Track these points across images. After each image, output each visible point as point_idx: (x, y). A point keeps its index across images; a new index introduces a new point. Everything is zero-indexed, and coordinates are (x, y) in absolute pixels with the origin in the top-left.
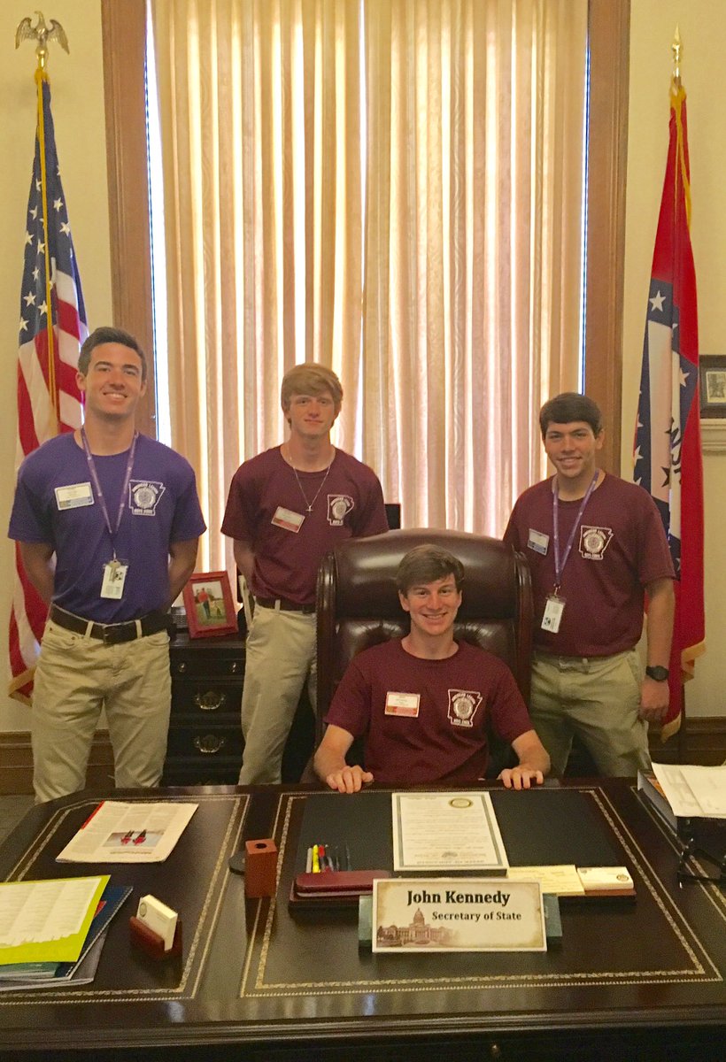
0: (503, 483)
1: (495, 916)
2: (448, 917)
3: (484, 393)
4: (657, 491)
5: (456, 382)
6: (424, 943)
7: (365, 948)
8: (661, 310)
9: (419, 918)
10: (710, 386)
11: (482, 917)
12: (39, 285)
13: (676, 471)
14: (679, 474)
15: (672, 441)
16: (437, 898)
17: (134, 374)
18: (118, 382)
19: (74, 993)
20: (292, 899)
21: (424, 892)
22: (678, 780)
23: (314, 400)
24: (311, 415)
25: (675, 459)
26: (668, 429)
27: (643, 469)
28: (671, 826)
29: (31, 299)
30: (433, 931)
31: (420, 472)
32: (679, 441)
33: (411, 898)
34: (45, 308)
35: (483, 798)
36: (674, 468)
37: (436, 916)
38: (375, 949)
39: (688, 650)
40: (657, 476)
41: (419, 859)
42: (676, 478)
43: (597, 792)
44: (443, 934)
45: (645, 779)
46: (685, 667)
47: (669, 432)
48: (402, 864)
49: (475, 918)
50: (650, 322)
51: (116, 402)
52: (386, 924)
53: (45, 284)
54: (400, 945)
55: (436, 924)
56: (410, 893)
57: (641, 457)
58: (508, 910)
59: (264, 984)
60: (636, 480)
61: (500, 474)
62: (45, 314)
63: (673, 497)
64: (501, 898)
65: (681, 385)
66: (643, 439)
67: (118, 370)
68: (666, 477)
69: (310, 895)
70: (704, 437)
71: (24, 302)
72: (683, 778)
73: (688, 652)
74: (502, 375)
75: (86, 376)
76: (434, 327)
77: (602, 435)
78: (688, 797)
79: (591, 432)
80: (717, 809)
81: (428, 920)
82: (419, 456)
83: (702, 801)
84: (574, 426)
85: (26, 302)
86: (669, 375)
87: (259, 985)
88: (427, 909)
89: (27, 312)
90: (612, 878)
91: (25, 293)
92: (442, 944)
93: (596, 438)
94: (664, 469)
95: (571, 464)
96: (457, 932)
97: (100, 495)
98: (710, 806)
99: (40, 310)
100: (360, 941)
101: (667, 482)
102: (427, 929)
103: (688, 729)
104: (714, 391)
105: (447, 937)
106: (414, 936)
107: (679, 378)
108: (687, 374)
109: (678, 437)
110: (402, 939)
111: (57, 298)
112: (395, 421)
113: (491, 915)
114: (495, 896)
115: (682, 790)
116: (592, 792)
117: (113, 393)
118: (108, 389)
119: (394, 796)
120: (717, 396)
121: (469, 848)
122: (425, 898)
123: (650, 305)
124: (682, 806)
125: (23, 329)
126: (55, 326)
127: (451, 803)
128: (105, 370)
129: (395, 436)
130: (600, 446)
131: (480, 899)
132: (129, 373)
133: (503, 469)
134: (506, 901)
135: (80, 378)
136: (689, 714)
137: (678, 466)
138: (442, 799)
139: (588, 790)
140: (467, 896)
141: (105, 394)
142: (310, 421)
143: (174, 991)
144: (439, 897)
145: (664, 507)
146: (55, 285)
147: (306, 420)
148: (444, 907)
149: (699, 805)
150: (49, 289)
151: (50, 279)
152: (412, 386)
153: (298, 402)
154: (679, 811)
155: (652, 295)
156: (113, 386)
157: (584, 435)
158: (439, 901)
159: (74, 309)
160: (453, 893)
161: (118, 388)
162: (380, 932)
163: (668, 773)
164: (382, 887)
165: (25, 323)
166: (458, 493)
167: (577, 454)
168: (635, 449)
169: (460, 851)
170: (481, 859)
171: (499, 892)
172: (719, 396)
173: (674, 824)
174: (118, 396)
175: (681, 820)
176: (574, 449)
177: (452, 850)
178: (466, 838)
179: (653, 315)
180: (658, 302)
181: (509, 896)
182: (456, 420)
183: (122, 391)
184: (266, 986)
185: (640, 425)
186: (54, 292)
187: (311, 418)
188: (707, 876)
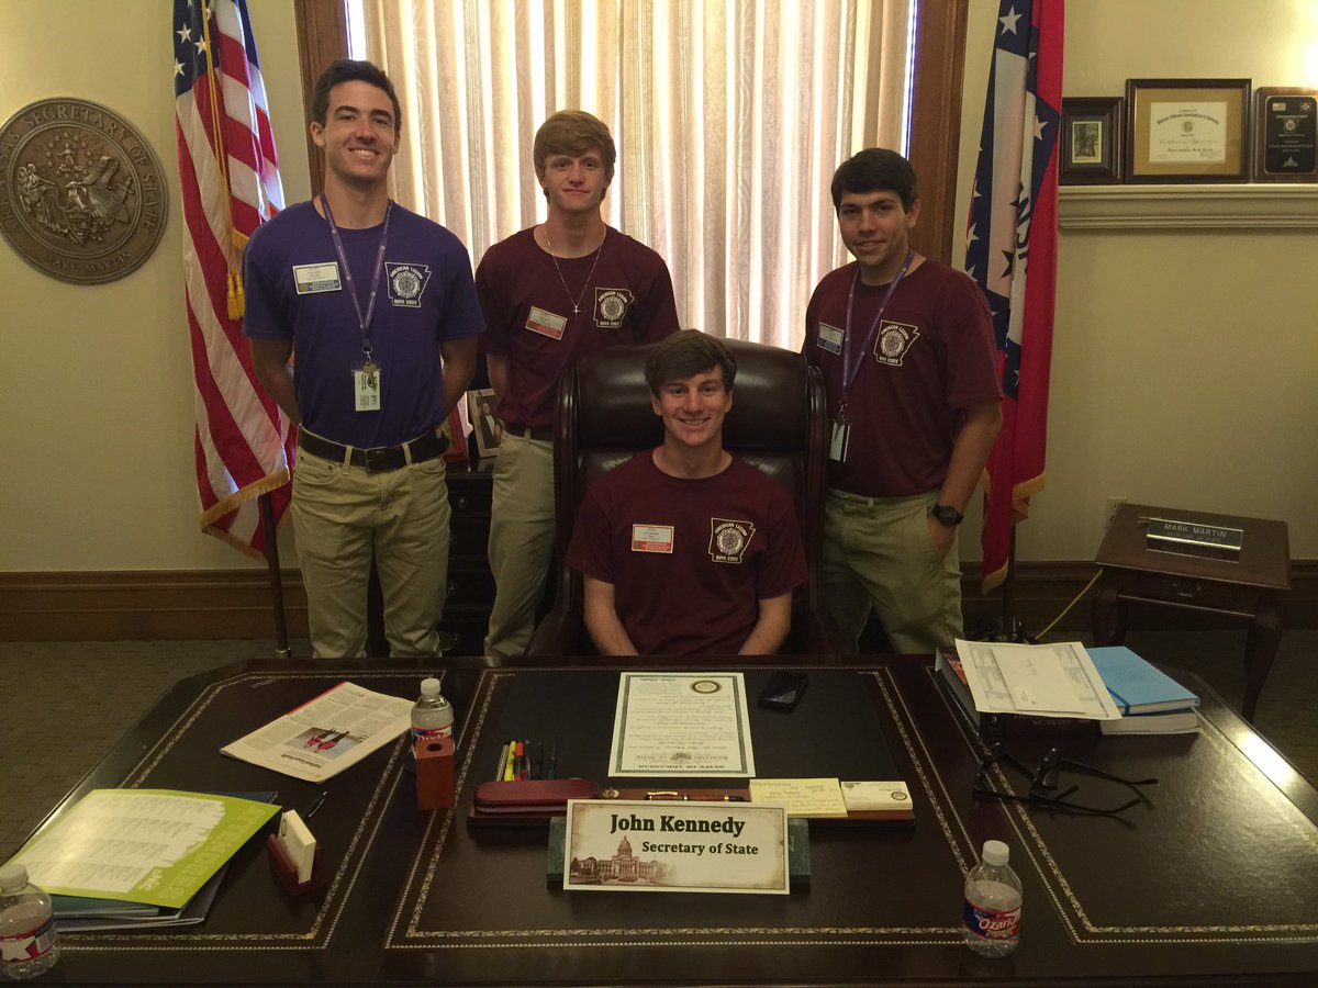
0: (799, 273)
1: (724, 849)
2: (663, 848)
3: (778, 156)
4: (995, 283)
5: (741, 141)
6: (631, 880)
7: (555, 883)
8: (1015, 32)
9: (625, 849)
10: (1077, 140)
11: (706, 850)
12: (193, 14)
13: (1021, 257)
14: (1025, 260)
15: (1018, 215)
16: (649, 825)
17: (386, 124)
18: (367, 134)
19: (178, 937)
20: (472, 814)
21: (633, 816)
22: (988, 662)
23: (576, 162)
24: (572, 182)
25: (1021, 240)
26: (1014, 200)
27: (978, 254)
28: (972, 721)
29: (186, 33)
30: (643, 866)
31: (694, 260)
32: (1029, 215)
33: (617, 824)
34: (203, 45)
35: (735, 679)
36: (1019, 251)
37: (647, 847)
38: (567, 886)
39: (1021, 485)
40: (997, 263)
41: (642, 762)
42: (1020, 265)
43: (883, 673)
44: (655, 870)
45: (945, 659)
46: (1017, 506)
47: (1016, 203)
48: (619, 768)
49: (697, 850)
50: (999, 51)
51: (366, 162)
52: (582, 856)
53: (201, 11)
54: (599, 883)
55: (646, 857)
56: (615, 817)
57: (976, 238)
58: (741, 842)
59: (417, 931)
60: (967, 268)
61: (795, 262)
62: (204, 52)
63: (1016, 292)
64: (734, 827)
65: (1035, 138)
66: (981, 213)
67: (365, 117)
68: (1007, 264)
69: (494, 810)
70: (1061, 209)
71: (177, 38)
72: (995, 660)
73: (1021, 489)
74: (801, 129)
75: (324, 127)
76: (712, 65)
77: (917, 209)
78: (998, 686)
79: (899, 205)
80: (1034, 703)
81: (637, 851)
82: (692, 241)
83: (1017, 691)
84: (874, 196)
85: (180, 36)
86: (1021, 126)
87: (412, 933)
88: (636, 838)
89: (183, 51)
90: (884, 795)
91: (177, 26)
92: (653, 882)
93: (906, 213)
94: (1005, 252)
95: (871, 248)
96: (674, 868)
97: (348, 278)
98: (1025, 699)
99: (197, 48)
100: (548, 875)
101: (1009, 271)
102: (635, 862)
103: (1016, 576)
104: (1081, 149)
105: (660, 873)
106: (617, 871)
107: (1033, 128)
108: (1044, 124)
109: (1026, 211)
110: (602, 874)
111: (218, 31)
112: (662, 195)
113: (720, 846)
114: (725, 824)
115: (990, 676)
116: (876, 674)
117: (361, 149)
118: (354, 143)
119: (623, 676)
120: (1084, 154)
121: (708, 748)
122: (634, 824)
123: (1000, 25)
124: (987, 699)
125: (179, 74)
126: (217, 70)
127: (693, 687)
128: (348, 118)
129: (663, 214)
130: (913, 223)
131: (704, 826)
132: (380, 121)
133: (800, 255)
134: (739, 830)
135: (317, 130)
136: (1019, 558)
137: (1025, 250)
138: (682, 682)
139: (872, 670)
140: (688, 822)
141: (350, 150)
142: (570, 190)
143: (303, 937)
144: (652, 822)
145: (1002, 304)
146: (214, 14)
147: (566, 191)
148: (658, 837)
149: (1010, 696)
150: (206, 19)
151: (207, 6)
152: (684, 146)
153: (555, 165)
154: (983, 704)
155: (1004, 12)
156: (361, 139)
157: (890, 208)
158: (652, 829)
159: (240, 45)
160: (671, 818)
161: (368, 142)
162: (575, 865)
163: (975, 652)
164: (578, 810)
165: (180, 66)
166: (741, 289)
167: (878, 236)
168: (969, 228)
169: (696, 751)
170: (720, 763)
171: (731, 819)
172: (1088, 155)
173: (977, 721)
174: (367, 153)
175: (986, 716)
176: (874, 228)
177: (685, 751)
178: (705, 733)
179: (1003, 41)
180: (1011, 22)
181: (743, 823)
182: (740, 192)
183: (373, 147)
184: (421, 934)
185: (977, 194)
186: (213, 23)
187: (571, 187)
188: (1012, 793)
